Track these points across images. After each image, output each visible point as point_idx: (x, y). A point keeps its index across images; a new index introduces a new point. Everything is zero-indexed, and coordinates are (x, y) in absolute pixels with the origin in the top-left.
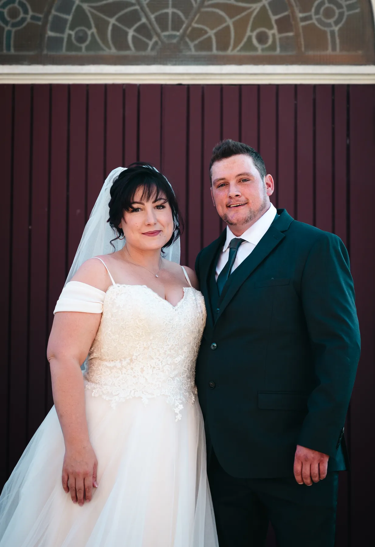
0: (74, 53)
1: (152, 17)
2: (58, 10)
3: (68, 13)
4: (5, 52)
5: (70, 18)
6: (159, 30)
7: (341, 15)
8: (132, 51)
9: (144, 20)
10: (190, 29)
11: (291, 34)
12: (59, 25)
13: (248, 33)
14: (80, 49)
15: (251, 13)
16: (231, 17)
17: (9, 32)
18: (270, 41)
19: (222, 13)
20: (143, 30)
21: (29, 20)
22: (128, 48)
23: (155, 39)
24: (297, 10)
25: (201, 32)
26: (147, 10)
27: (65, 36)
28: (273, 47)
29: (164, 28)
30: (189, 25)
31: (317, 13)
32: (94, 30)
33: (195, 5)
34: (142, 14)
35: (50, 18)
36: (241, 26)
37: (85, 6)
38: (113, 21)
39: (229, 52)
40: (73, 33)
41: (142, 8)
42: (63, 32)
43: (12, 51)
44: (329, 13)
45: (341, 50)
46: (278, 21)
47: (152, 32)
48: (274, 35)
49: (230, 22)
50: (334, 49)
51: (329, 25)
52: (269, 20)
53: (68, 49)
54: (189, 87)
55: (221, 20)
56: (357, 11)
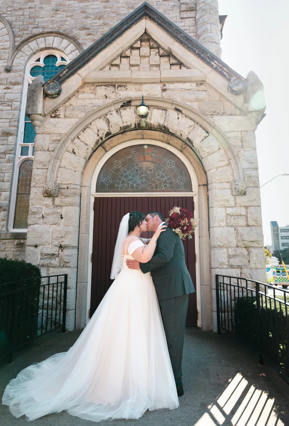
0: (121, 190)
1: (140, 181)
2: (118, 180)
3: (120, 181)
4: (106, 190)
5: (121, 182)
6: (141, 185)
7: (184, 181)
8: (135, 189)
9: (138, 182)
10: (148, 184)
11: (172, 185)
12: (118, 184)
13: (162, 185)
14: (123, 189)
15: (163, 180)
16: (158, 182)
17: (107, 185)
18: (167, 187)
19: (156, 181)
20: (137, 184)
21: (111, 182)
22: (134, 189)
23: (140, 187)
24: (173, 180)
25: (151, 185)
26: (139, 180)
27: (120, 186)
28: (168, 188)
29: (143, 184)
30: (149, 183)
31: (178, 180)
32: (126, 185)
33: (150, 179)
34: (137, 181)
35: (116, 182)
36: (160, 184)
37: (124, 179)
38: (131, 182)
39: (158, 189)
40: (121, 185)
41: (137, 180)
42: (119, 185)
43: (107, 190)
44: (181, 180)
45: (184, 189)
46: (169, 182)
47: (140, 185)
48: (168, 186)
49: (158, 183)
50: (182, 189)
51: (181, 183)
52: (167, 182)
53: (120, 189)
54: (148, 197)
55: (156, 182)
56: (187, 180)
